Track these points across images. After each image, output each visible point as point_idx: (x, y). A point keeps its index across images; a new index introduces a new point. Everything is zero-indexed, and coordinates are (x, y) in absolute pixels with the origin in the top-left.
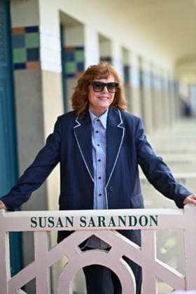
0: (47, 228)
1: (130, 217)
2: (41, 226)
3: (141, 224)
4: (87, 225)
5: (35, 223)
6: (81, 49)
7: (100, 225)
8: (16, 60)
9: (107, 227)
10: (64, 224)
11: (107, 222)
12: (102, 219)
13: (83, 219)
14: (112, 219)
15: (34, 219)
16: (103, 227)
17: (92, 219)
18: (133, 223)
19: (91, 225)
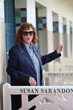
0: (27, 93)
1: (62, 89)
2: (24, 92)
3: (67, 92)
4: (44, 92)
5: (22, 91)
6: (45, 18)
7: (49, 93)
8: (17, 22)
9: (52, 94)
10: (34, 92)
11: (53, 91)
12: (50, 90)
13: (42, 90)
14: (55, 90)
15: (21, 90)
16: (50, 93)
17: (46, 90)
18: (63, 92)
19: (46, 92)
